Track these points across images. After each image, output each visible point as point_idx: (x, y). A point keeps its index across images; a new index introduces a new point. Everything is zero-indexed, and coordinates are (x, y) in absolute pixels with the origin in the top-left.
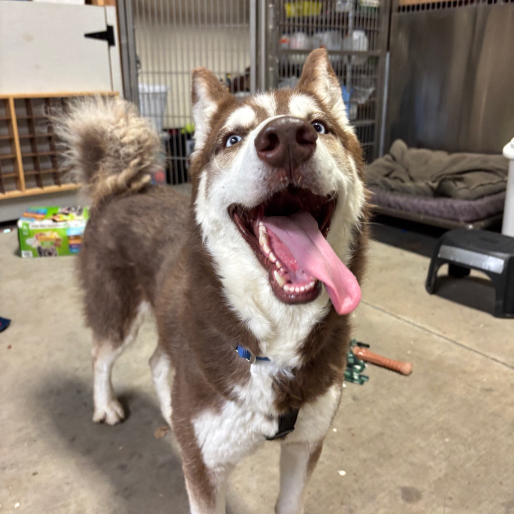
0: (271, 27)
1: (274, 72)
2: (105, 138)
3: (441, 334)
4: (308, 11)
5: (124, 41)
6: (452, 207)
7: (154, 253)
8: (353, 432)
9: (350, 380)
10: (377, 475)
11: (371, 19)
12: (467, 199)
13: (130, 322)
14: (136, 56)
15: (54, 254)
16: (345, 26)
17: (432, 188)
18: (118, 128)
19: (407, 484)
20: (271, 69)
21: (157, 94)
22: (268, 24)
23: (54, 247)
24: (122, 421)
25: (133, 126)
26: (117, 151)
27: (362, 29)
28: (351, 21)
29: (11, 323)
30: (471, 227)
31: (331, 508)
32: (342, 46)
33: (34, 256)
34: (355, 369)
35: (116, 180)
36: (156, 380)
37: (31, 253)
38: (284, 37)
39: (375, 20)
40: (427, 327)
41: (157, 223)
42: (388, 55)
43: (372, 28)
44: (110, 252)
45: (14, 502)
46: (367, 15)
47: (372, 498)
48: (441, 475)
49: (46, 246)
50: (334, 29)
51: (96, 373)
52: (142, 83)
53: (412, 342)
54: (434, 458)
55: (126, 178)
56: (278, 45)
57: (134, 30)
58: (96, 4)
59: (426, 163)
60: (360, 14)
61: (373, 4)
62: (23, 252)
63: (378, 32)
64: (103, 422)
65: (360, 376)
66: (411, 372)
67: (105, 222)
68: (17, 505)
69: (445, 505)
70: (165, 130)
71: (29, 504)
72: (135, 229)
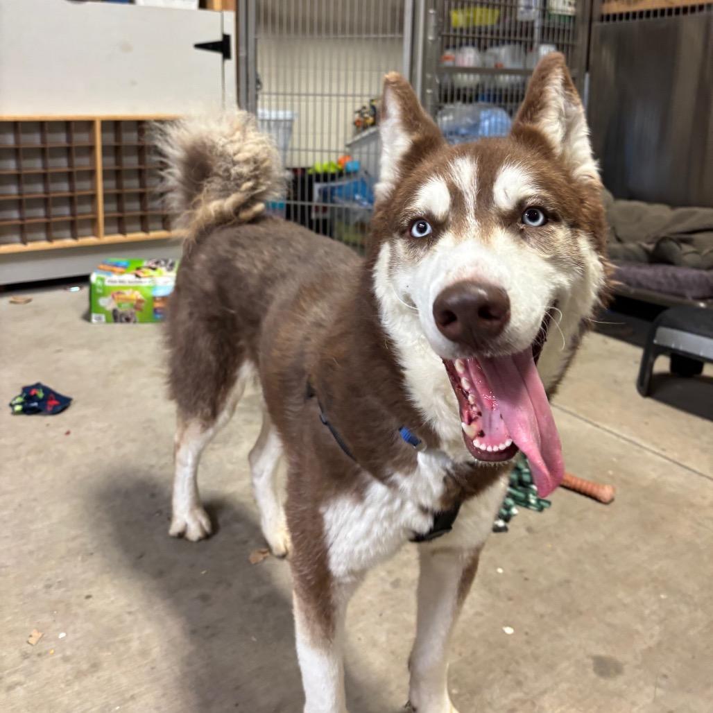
0: (431, 38)
1: (432, 94)
2: (214, 153)
3: (657, 451)
4: (481, 18)
5: (242, 54)
6: (675, 277)
7: (261, 294)
8: (526, 575)
9: (524, 504)
10: (560, 637)
11: (564, 31)
12: (697, 267)
13: (226, 393)
14: (256, 74)
15: (133, 320)
16: (529, 38)
17: (646, 251)
18: (232, 142)
19: (602, 653)
20: (429, 91)
21: (281, 121)
22: (428, 34)
23: (134, 311)
24: (207, 537)
25: (250, 141)
26: (227, 170)
27: (552, 43)
28: (537, 33)
29: (72, 403)
30: (702, 305)
31: (491, 676)
32: (525, 64)
33: (107, 321)
34: (532, 489)
35: (221, 206)
36: (256, 481)
37: (103, 317)
38: (449, 53)
39: (569, 31)
40: (638, 441)
41: (267, 256)
42: (587, 76)
43: (566, 41)
44: (207, 295)
45: (59, 631)
46: (559, 24)
47: (551, 667)
48: (652, 643)
49: (125, 308)
50: (515, 42)
51: (178, 466)
52: (263, 107)
53: (615, 460)
54: (643, 619)
55: (234, 203)
56: (439, 61)
57: (256, 40)
58: (212, 8)
59: (639, 219)
60: (549, 24)
61: (567, 11)
62: (94, 316)
63: (573, 47)
64: (182, 535)
65: (538, 501)
66: (612, 500)
67: (203, 257)
68: (62, 635)
69: (657, 685)
70: (288, 169)
71: (78, 635)
72: (240, 265)
